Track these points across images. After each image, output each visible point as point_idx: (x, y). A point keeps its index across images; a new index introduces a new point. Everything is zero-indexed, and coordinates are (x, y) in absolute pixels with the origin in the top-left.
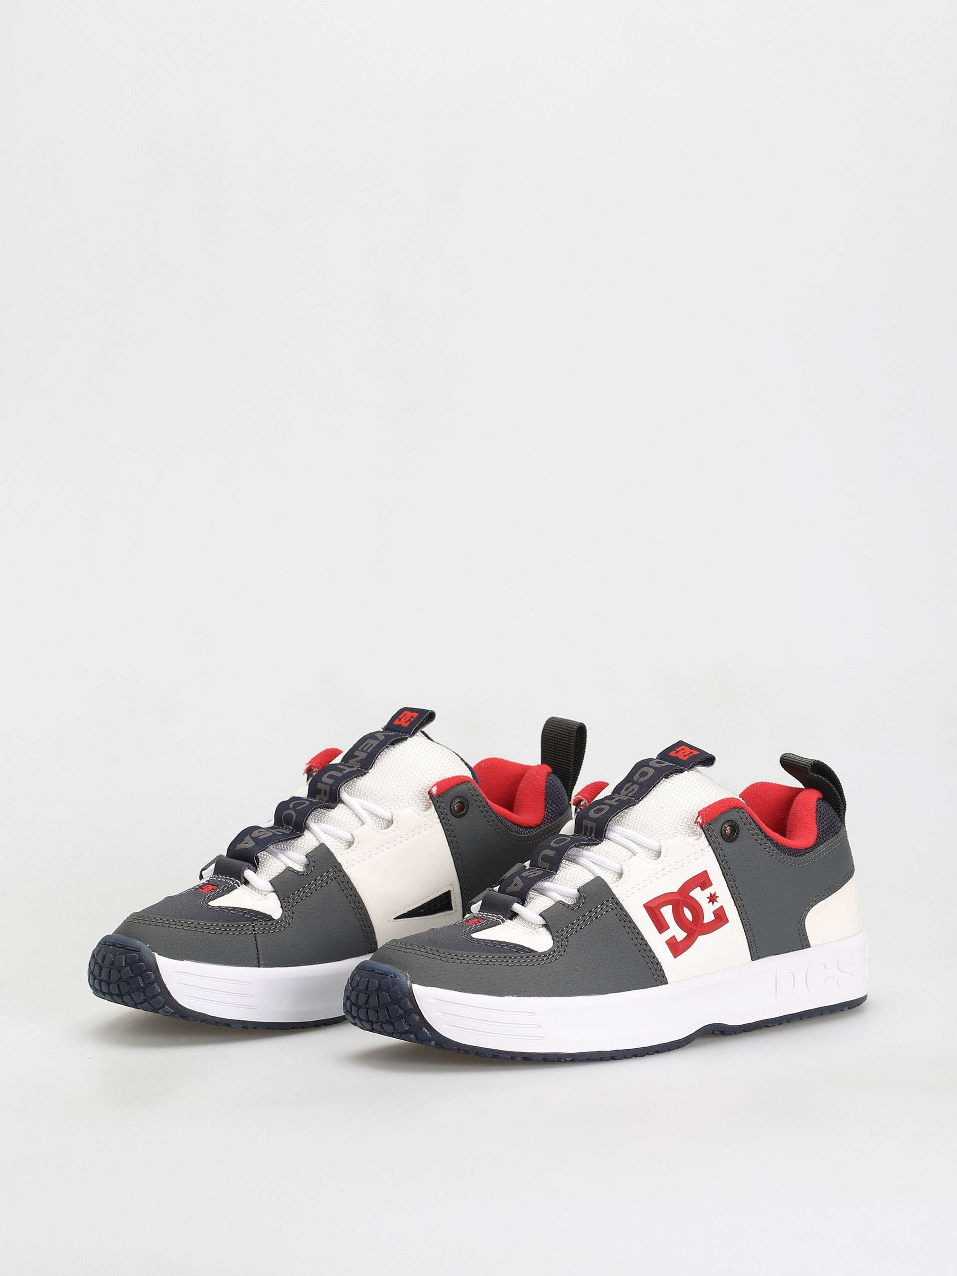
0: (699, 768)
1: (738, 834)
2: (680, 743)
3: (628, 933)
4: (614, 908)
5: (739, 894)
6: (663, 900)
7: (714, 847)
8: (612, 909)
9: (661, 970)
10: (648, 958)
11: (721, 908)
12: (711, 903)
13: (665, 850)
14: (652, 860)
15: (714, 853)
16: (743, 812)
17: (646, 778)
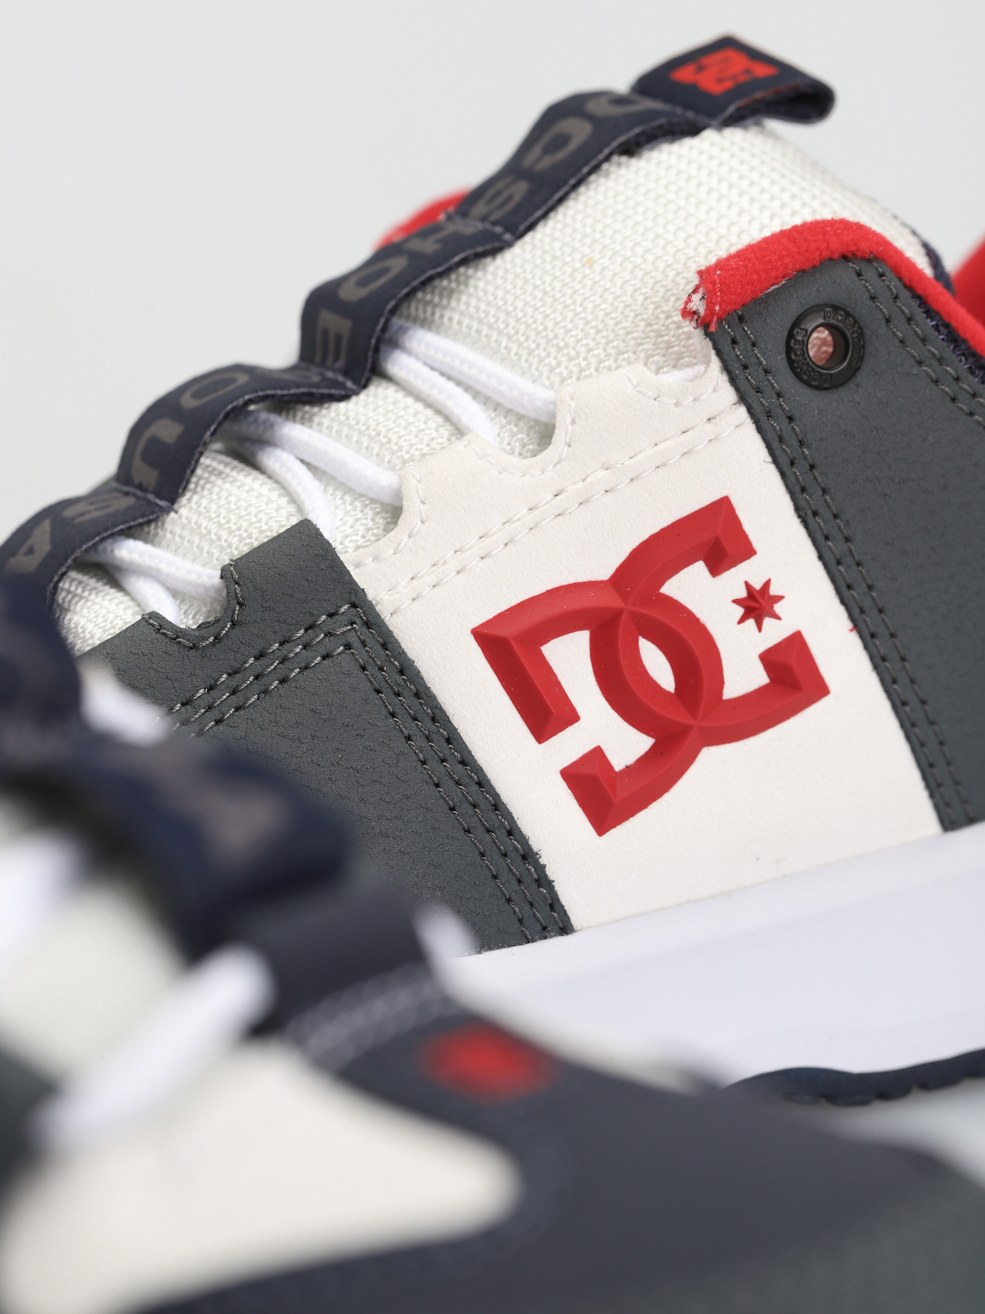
0: (775, 125)
1: (861, 359)
2: (727, 44)
3: (408, 738)
4: (356, 644)
5: (870, 587)
6: (547, 612)
7: (757, 409)
8: (348, 647)
9: (543, 881)
10: (487, 838)
11: (796, 642)
12: (751, 622)
13: (568, 421)
14: (515, 460)
15: (760, 430)
16: (881, 275)
17: (561, 155)
